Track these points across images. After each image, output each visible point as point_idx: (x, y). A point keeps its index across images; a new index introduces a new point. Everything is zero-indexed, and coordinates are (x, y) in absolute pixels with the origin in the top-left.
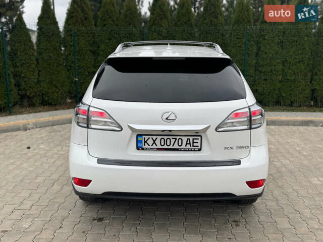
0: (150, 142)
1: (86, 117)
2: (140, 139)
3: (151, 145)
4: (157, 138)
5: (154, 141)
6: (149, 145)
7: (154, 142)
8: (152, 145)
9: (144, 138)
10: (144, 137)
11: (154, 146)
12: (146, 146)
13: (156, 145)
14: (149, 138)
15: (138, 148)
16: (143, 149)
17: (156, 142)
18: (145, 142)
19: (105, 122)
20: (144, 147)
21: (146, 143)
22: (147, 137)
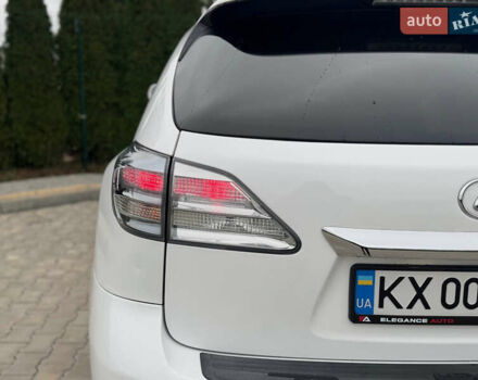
0: (404, 293)
1: (157, 200)
2: (363, 281)
3: (405, 304)
4: (429, 280)
5: (420, 291)
6: (398, 306)
7: (419, 295)
8: (410, 306)
9: (382, 279)
10: (379, 274)
11: (419, 309)
12: (389, 308)
13: (427, 306)
14: (400, 279)
15: (355, 317)
16: (375, 320)
17: (425, 293)
18: (384, 293)
19: (230, 217)
20: (377, 311)
21: (387, 300)
22: (391, 277)
